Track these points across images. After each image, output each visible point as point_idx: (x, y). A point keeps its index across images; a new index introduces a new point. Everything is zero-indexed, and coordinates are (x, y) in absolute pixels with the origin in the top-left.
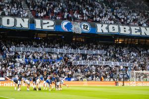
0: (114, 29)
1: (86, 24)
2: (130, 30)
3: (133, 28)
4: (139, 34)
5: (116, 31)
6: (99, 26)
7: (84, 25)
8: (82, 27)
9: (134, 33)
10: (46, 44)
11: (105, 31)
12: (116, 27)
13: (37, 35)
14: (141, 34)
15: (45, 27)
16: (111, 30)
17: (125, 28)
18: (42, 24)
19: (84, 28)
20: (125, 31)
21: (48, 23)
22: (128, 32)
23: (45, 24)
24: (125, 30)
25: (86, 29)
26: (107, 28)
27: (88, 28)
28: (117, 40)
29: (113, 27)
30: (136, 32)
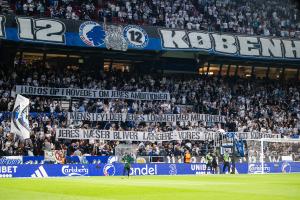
0: (201, 41)
1: (136, 30)
2: (237, 44)
3: (243, 40)
4: (255, 52)
5: (207, 45)
6: (166, 34)
9: (245, 52)
10: (44, 78)
11: (183, 45)
12: (205, 37)
13: (21, 55)
14: (261, 53)
15: (42, 36)
16: (195, 44)
17: (224, 40)
18: (34, 28)
19: (133, 39)
20: (225, 47)
21: (48, 26)
22: (232, 50)
23: (42, 28)
24: (225, 44)
25: (138, 40)
26: (186, 39)
27: (143, 39)
28: (205, 69)
29: (199, 38)
30: (250, 49)
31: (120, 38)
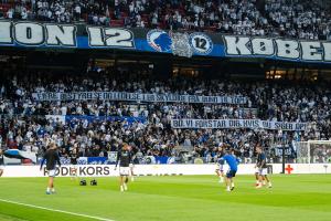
0: (263, 47)
1: (201, 37)
2: (300, 49)
3: (306, 45)
4: (318, 57)
5: (269, 51)
6: (230, 40)
7: (197, 40)
8: (194, 42)
9: (307, 56)
10: (114, 83)
11: (245, 52)
12: (268, 42)
13: (93, 63)
14: (323, 57)
15: (112, 42)
16: (257, 50)
17: (287, 45)
18: (104, 37)
19: (197, 46)
20: (288, 52)
21: (117, 34)
22: (294, 55)
23: (111, 36)
24: (287, 49)
25: (202, 47)
26: (249, 46)
27: (207, 46)
28: (272, 72)
29: (262, 44)
30: (312, 54)
31: (186, 45)
